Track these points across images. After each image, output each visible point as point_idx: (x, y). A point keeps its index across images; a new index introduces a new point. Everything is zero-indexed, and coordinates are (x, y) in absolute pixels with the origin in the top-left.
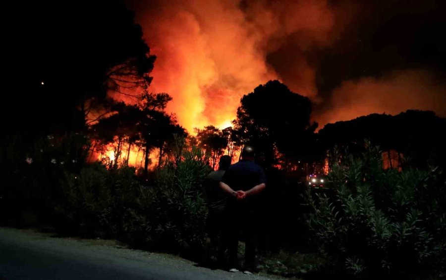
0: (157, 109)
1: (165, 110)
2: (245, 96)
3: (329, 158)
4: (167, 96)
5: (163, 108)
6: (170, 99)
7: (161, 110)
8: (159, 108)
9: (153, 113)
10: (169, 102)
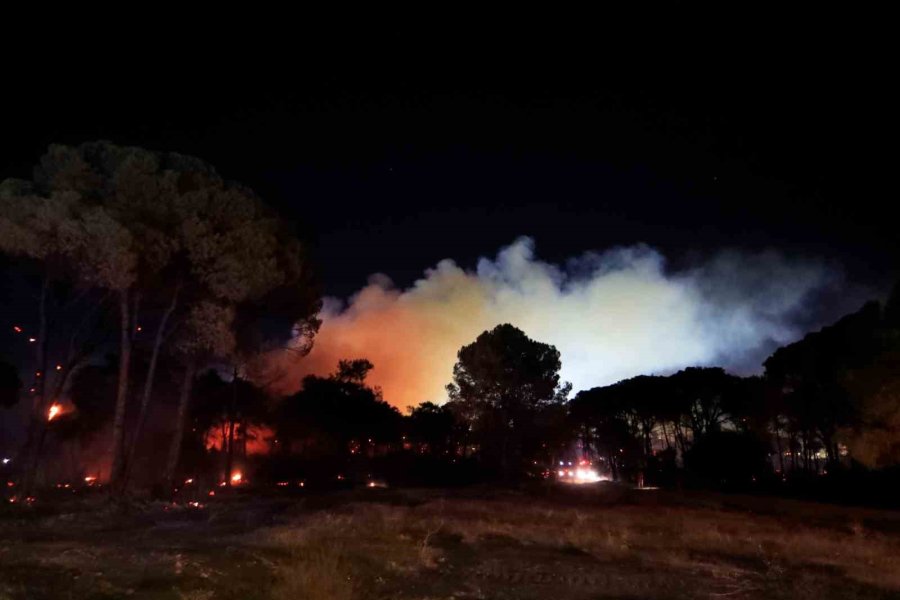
0: (353, 380)
1: (365, 381)
2: (463, 347)
3: (583, 439)
4: (367, 362)
5: (362, 379)
6: (370, 366)
7: (359, 381)
8: (357, 379)
9: (350, 386)
10: (371, 371)
